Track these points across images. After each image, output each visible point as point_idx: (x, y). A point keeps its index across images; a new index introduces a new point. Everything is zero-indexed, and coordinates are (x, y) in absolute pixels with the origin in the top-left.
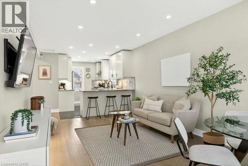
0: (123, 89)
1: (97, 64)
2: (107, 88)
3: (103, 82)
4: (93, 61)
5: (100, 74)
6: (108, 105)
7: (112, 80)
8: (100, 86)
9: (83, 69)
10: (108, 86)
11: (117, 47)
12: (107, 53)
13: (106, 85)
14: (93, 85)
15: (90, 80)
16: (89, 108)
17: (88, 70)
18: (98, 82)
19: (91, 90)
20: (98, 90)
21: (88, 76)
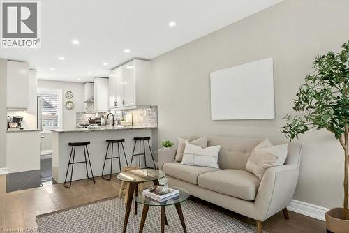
0: (134, 127)
1: (87, 85)
2: (103, 125)
3: (97, 116)
4: (79, 80)
5: (91, 102)
6: (109, 156)
7: (113, 112)
8: (91, 122)
9: (60, 92)
10: (106, 122)
11: (127, 51)
12: (105, 64)
13: (103, 121)
14: (78, 120)
15: (73, 112)
16: (71, 163)
17: (69, 95)
18: (86, 117)
19: (75, 130)
20: (87, 129)
21: (69, 105)
